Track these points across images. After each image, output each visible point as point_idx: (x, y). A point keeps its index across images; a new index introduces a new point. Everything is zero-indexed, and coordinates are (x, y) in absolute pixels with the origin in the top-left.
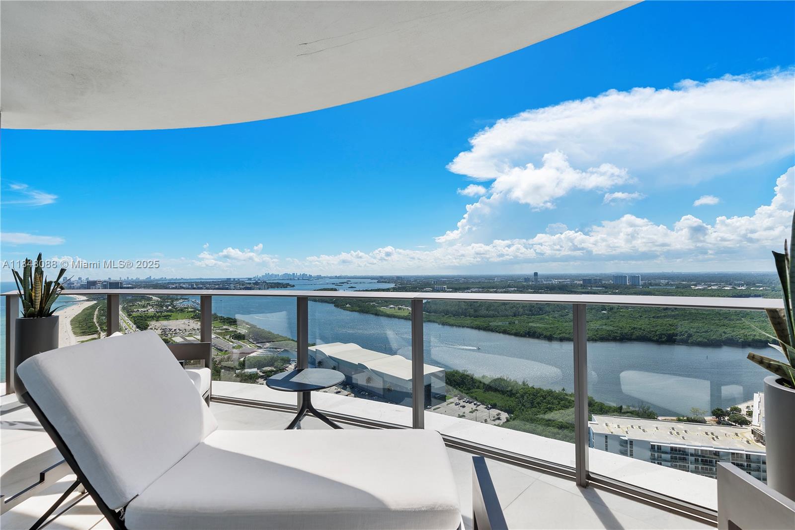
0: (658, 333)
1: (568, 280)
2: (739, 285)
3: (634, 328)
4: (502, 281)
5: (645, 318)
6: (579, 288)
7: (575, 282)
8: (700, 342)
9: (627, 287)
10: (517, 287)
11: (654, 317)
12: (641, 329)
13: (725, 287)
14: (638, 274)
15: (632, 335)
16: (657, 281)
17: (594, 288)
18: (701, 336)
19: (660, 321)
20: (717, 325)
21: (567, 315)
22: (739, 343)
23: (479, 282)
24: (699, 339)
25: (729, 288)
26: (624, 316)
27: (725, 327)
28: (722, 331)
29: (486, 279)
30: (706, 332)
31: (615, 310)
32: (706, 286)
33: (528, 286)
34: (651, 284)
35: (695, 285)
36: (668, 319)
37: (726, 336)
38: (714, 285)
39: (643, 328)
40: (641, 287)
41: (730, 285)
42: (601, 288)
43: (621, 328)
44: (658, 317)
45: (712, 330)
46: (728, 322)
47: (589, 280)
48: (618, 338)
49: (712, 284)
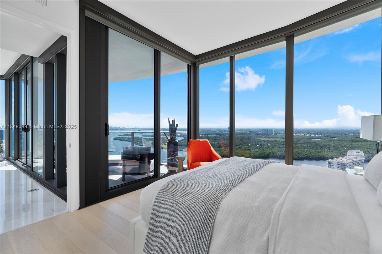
0: (279, 155)
1: (243, 131)
2: (312, 134)
3: (270, 153)
4: (214, 131)
5: (275, 148)
6: (248, 135)
7: (246, 132)
8: (296, 158)
9: (268, 135)
10: (220, 134)
11: (278, 148)
12: (272, 153)
13: (306, 135)
14: (272, 129)
15: (269, 156)
16: (280, 132)
17: (254, 135)
18: (296, 156)
19: (280, 149)
20: (303, 151)
21: (242, 147)
22: (311, 158)
23: (204, 132)
24: (295, 157)
25: (308, 135)
26: (266, 147)
27: (305, 152)
28: (304, 153)
29: (206, 130)
30: (298, 154)
31: (262, 145)
32: (299, 134)
33: (225, 134)
34: (278, 133)
35: (295, 134)
36: (283, 149)
37: (306, 155)
38: (302, 134)
39: (273, 153)
40: (274, 135)
41: (309, 134)
42: (257, 135)
43: (264, 153)
44: (280, 148)
45: (300, 153)
46: (306, 150)
47: (252, 131)
48: (263, 157)
49: (302, 133)
